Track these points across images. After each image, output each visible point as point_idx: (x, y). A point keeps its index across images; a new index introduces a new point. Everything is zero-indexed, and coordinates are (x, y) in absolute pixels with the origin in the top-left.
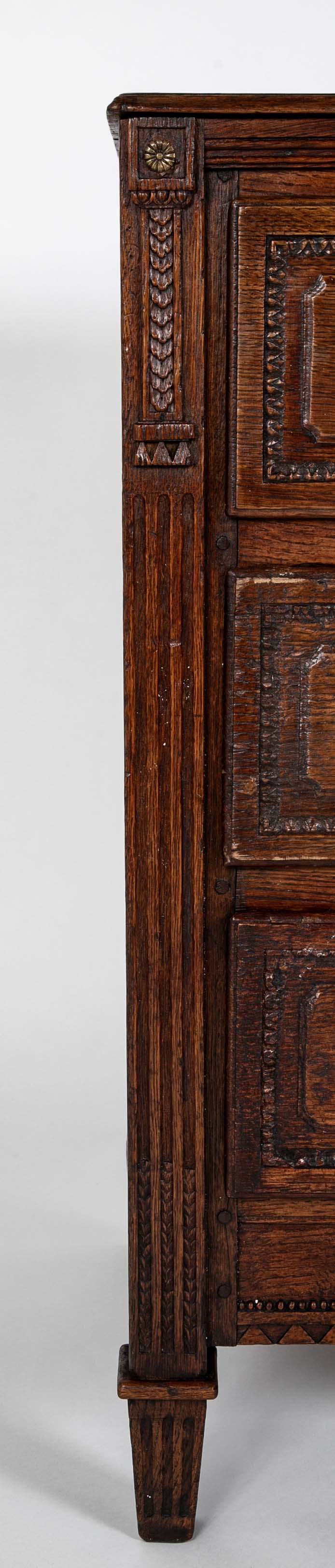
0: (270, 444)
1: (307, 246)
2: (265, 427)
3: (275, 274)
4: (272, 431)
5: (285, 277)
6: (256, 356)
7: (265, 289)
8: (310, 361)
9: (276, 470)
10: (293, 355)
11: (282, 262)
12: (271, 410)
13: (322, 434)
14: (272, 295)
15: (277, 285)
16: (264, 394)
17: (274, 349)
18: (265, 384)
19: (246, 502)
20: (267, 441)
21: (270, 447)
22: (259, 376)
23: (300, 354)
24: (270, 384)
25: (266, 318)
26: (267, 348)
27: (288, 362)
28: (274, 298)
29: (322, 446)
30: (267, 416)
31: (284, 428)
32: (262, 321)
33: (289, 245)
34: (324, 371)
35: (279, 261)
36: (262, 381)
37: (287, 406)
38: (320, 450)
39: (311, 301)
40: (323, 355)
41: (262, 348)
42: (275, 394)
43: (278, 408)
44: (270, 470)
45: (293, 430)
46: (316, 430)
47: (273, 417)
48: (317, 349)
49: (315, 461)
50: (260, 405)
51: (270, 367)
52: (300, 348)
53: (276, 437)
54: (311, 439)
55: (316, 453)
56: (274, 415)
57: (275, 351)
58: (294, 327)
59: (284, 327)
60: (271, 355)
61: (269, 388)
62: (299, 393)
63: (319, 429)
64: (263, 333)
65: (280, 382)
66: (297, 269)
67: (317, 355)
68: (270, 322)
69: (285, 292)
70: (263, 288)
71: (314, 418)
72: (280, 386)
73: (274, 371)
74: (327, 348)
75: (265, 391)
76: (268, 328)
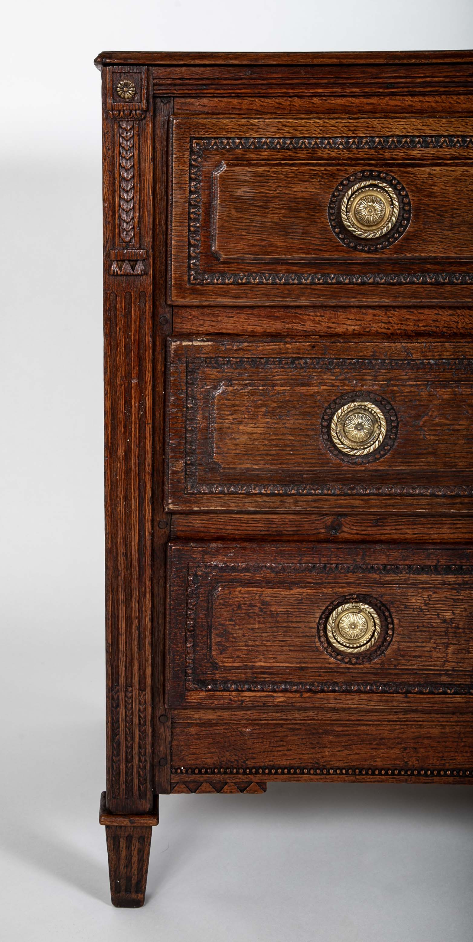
0: (192, 262)
1: (214, 143)
2: (189, 252)
3: (195, 160)
4: (193, 254)
5: (201, 162)
6: (184, 209)
7: (190, 169)
8: (216, 212)
9: (196, 278)
10: (206, 209)
11: (200, 153)
12: (192, 242)
13: (223, 256)
14: (193, 172)
15: (197, 167)
16: (189, 232)
17: (195, 205)
18: (189, 226)
19: (177, 297)
20: (190, 260)
21: (192, 264)
22: (185, 221)
23: (210, 208)
24: (192, 226)
25: (190, 186)
26: (190, 204)
27: (203, 213)
28: (195, 175)
29: (224, 263)
30: (190, 245)
31: (200, 253)
32: (188, 188)
33: (204, 143)
34: (225, 218)
35: (198, 152)
36: (187, 224)
37: (202, 239)
38: (222, 266)
39: (217, 177)
40: (224, 209)
41: (187, 205)
42: (195, 232)
43: (197, 240)
44: (192, 278)
45: (206, 253)
46: (220, 254)
47: (194, 246)
48: (221, 205)
49: (219, 272)
50: (186, 239)
51: (192, 216)
52: (210, 204)
53: (196, 258)
54: (217, 259)
55: (220, 267)
56: (195, 244)
57: (195, 206)
58: (207, 192)
59: (201, 192)
60: (193, 208)
61: (192, 229)
62: (210, 231)
63: (222, 253)
64: (188, 195)
65: (198, 225)
66: (208, 157)
67: (221, 208)
68: (192, 189)
69: (202, 171)
70: (188, 168)
71: (219, 246)
72: (198, 227)
73: (195, 218)
74: (227, 205)
75: (189, 230)
76: (191, 192)
